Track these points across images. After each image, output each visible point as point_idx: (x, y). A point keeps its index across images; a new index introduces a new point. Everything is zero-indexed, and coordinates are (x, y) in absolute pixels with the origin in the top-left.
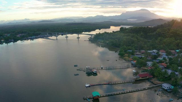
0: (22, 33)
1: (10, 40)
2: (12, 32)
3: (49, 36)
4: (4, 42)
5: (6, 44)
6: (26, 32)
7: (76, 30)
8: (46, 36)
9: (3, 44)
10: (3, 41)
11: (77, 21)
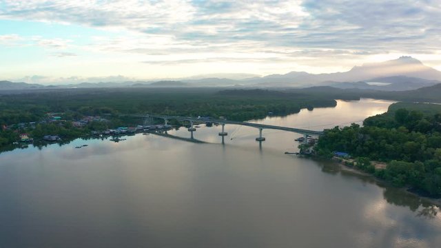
0: (96, 113)
1: (47, 137)
2: (70, 109)
3: (169, 129)
4: (28, 142)
5: (36, 147)
6: (107, 112)
7: (248, 110)
8: (160, 126)
9: (27, 147)
10: (25, 137)
11: (243, 85)
